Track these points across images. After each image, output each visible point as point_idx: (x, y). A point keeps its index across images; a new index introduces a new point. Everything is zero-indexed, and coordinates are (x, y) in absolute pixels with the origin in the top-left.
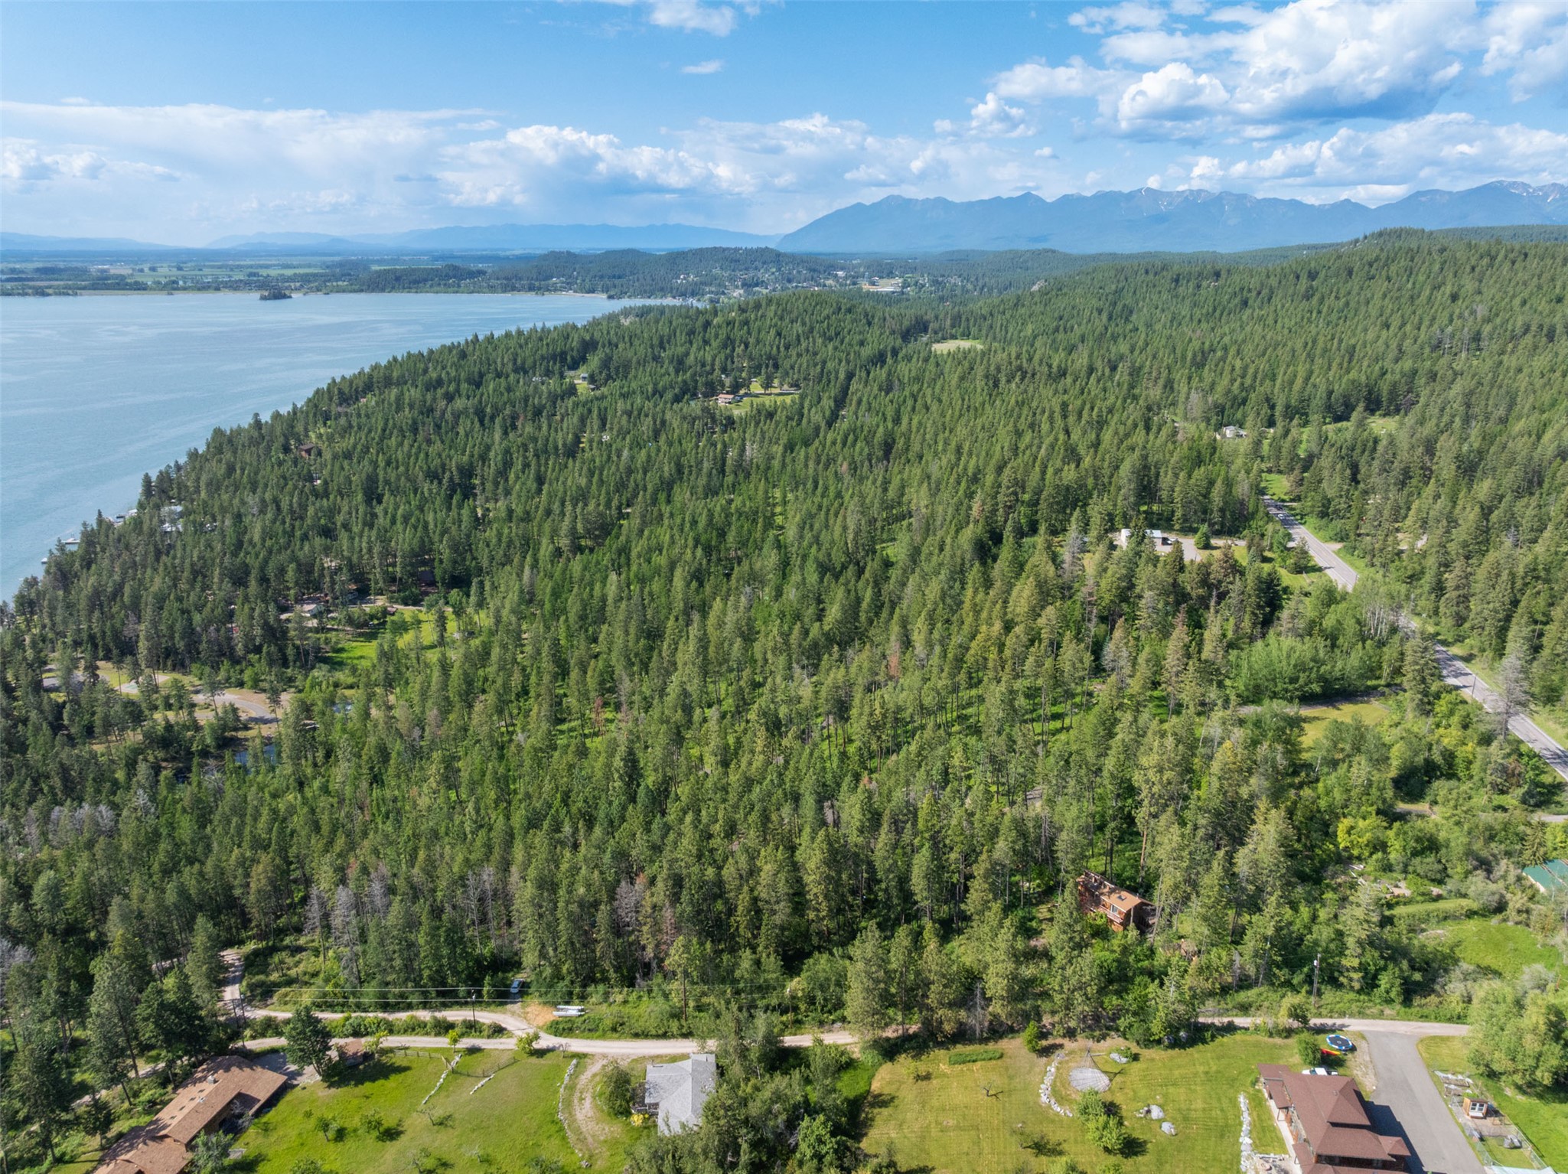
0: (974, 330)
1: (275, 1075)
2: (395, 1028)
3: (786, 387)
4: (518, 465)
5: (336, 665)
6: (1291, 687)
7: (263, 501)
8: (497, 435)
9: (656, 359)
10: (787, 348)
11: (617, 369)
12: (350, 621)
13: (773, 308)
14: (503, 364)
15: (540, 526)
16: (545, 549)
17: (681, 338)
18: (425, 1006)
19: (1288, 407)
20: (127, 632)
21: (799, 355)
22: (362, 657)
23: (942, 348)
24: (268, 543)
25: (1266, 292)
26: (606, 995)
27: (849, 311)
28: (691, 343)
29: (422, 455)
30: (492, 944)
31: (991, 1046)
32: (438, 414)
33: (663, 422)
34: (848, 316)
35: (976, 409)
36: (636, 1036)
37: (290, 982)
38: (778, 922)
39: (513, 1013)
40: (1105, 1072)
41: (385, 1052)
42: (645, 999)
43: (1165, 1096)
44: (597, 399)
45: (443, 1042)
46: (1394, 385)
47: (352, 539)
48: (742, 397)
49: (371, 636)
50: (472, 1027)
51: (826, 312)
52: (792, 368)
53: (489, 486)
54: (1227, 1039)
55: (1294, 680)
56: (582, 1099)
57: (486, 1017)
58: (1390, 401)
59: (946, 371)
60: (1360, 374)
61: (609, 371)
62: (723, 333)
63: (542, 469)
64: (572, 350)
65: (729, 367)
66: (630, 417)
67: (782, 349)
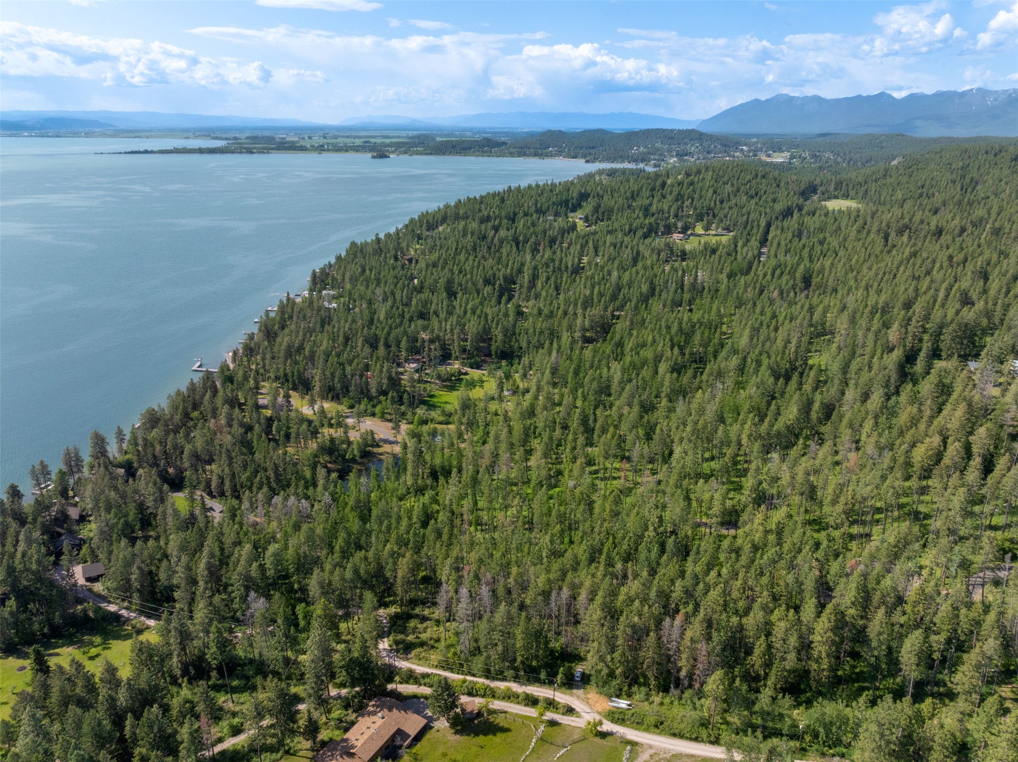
0: (852, 193)
1: (416, 717)
2: (497, 695)
3: (720, 230)
4: (542, 278)
5: (432, 407)
7: (385, 292)
8: (528, 257)
9: (629, 207)
10: (722, 202)
11: (603, 213)
12: (439, 377)
13: (710, 173)
14: (529, 207)
15: (560, 322)
16: (565, 338)
17: (646, 193)
18: (516, 679)
20: (307, 374)
21: (730, 208)
22: (446, 403)
23: (833, 205)
24: (390, 322)
26: (648, 695)
27: (764, 177)
28: (653, 196)
29: (481, 267)
30: (563, 640)
32: (489, 239)
33: (638, 253)
34: (764, 180)
36: (674, 735)
37: (422, 644)
38: (788, 667)
39: (578, 697)
41: (492, 712)
42: (676, 703)
44: (592, 234)
45: (532, 712)
47: (440, 322)
48: (689, 236)
49: (452, 388)
50: (551, 704)
51: (748, 178)
52: (726, 216)
53: (524, 290)
57: (562, 697)
61: (600, 215)
62: (676, 190)
63: (559, 281)
64: (573, 199)
65: (680, 214)
66: (615, 248)
67: (718, 203)
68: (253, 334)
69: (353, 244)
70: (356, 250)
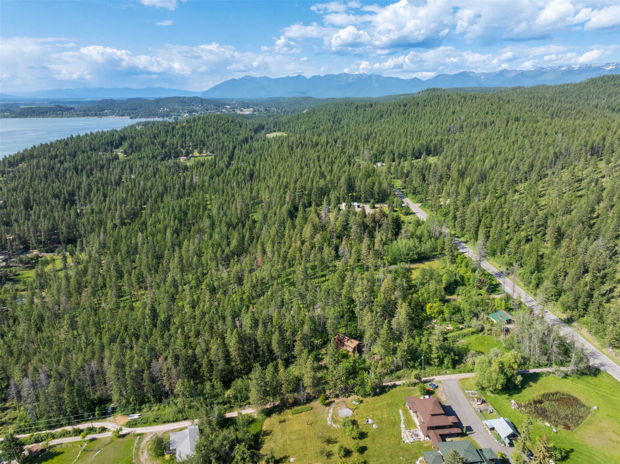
0: (282, 129)
2: (55, 436)
3: (208, 153)
4: (95, 190)
5: (16, 281)
6: (407, 257)
8: (84, 178)
9: (152, 143)
10: (208, 137)
11: (136, 148)
12: (21, 262)
13: (201, 121)
14: (85, 147)
15: (106, 215)
16: (109, 225)
17: (163, 134)
18: (69, 424)
19: (399, 154)
21: (213, 140)
22: (28, 277)
23: (270, 136)
25: (389, 112)
26: (150, 408)
27: (232, 122)
28: (167, 136)
29: (50, 188)
30: (98, 393)
31: (308, 405)
32: (56, 170)
33: (157, 169)
34: (232, 124)
35: (285, 159)
36: (164, 422)
37: (3, 424)
38: (220, 368)
39: (110, 421)
40: (351, 409)
41: (51, 447)
42: (167, 406)
43: (373, 414)
44: (128, 160)
45: (79, 438)
46: (435, 145)
47: (20, 226)
48: (190, 158)
49: (32, 268)
50: (91, 430)
51: (222, 123)
52: (211, 145)
54: (393, 390)
55: (408, 255)
56: (143, 452)
57: (97, 425)
58: (434, 151)
59: (272, 144)
60: (424, 141)
61: (133, 149)
62: (181, 131)
63: (106, 191)
64: (116, 140)
65: (184, 145)
66: (143, 167)
67: (206, 138)
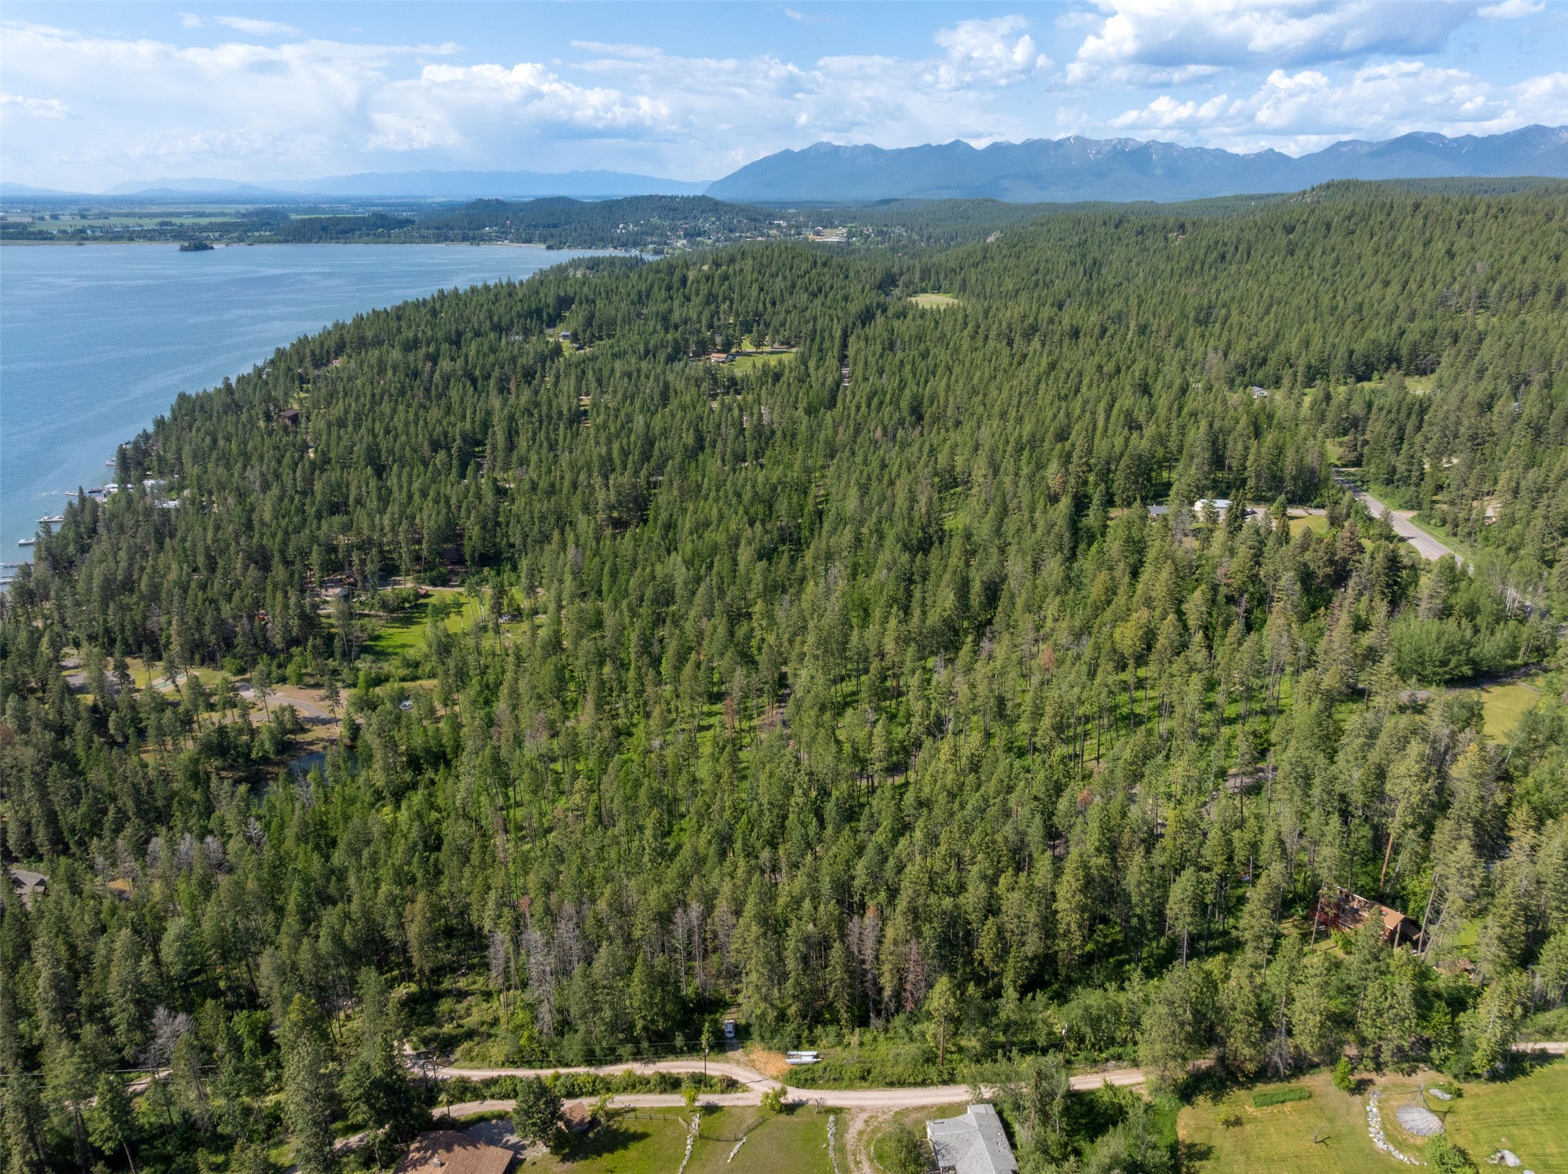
0: (945, 284)
1: (493, 1150)
2: (613, 1087)
3: (776, 345)
5: (381, 655)
6: (1440, 670)
7: (263, 475)
8: (496, 402)
9: (639, 316)
10: (774, 304)
11: (600, 327)
12: (384, 605)
13: (749, 261)
14: (479, 322)
15: (568, 500)
17: (659, 294)
18: (637, 1056)
19: (1309, 367)
20: (152, 624)
21: (788, 312)
22: (403, 646)
23: (927, 301)
24: (283, 523)
26: (839, 1036)
27: (825, 264)
28: (671, 299)
29: (421, 422)
30: (697, 983)
31: (1294, 1084)
32: (425, 376)
33: (667, 385)
34: (826, 270)
36: (892, 1084)
37: (470, 1035)
38: (1028, 954)
39: (738, 1062)
40: (1433, 1112)
41: (612, 1115)
42: (881, 1038)
43: (1510, 1137)
44: (588, 359)
45: (677, 1100)
46: (1415, 345)
47: (369, 515)
48: (735, 356)
49: (408, 621)
50: (701, 1081)
51: (804, 266)
52: (783, 325)
53: (501, 454)
54: (1547, 1069)
55: (1444, 663)
56: (857, 1163)
57: (716, 1068)
58: (1410, 362)
60: (1378, 333)
61: (593, 330)
62: (704, 289)
63: (553, 436)
64: (548, 306)
65: (716, 324)
66: (630, 379)
67: (768, 305)
68: (28, 565)
69: (182, 397)
70: (189, 409)
